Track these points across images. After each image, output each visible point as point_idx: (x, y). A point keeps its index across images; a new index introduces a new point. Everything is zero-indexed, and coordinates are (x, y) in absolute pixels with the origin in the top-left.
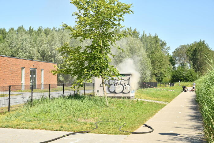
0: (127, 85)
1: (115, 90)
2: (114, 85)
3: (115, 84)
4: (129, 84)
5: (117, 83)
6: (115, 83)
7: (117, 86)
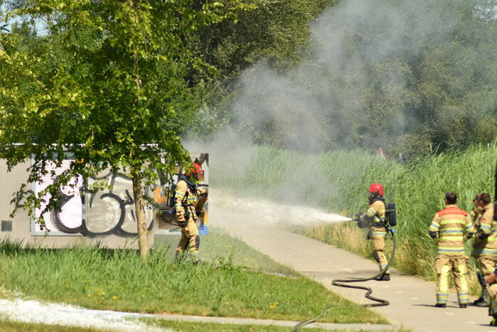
1: (84, 222)
3: (88, 196)
5: (95, 190)
6: (88, 191)
7: (93, 205)
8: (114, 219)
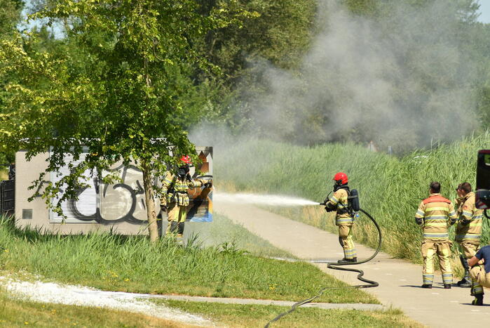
1: (98, 210)
2: (97, 190)
7: (106, 195)
8: (126, 207)
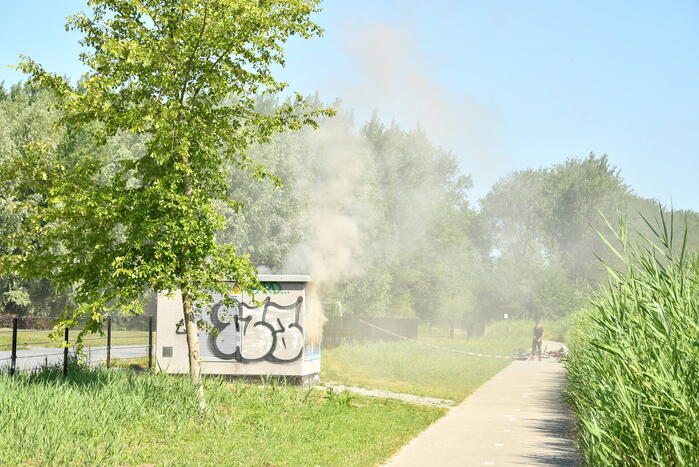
0: (291, 326)
1: (238, 348)
2: (237, 326)
3: (242, 324)
4: (296, 325)
5: (249, 319)
6: (242, 319)
7: (247, 333)
8: (266, 346)
